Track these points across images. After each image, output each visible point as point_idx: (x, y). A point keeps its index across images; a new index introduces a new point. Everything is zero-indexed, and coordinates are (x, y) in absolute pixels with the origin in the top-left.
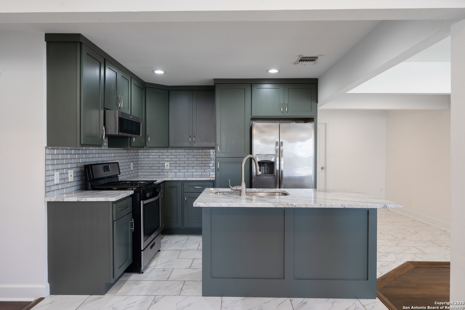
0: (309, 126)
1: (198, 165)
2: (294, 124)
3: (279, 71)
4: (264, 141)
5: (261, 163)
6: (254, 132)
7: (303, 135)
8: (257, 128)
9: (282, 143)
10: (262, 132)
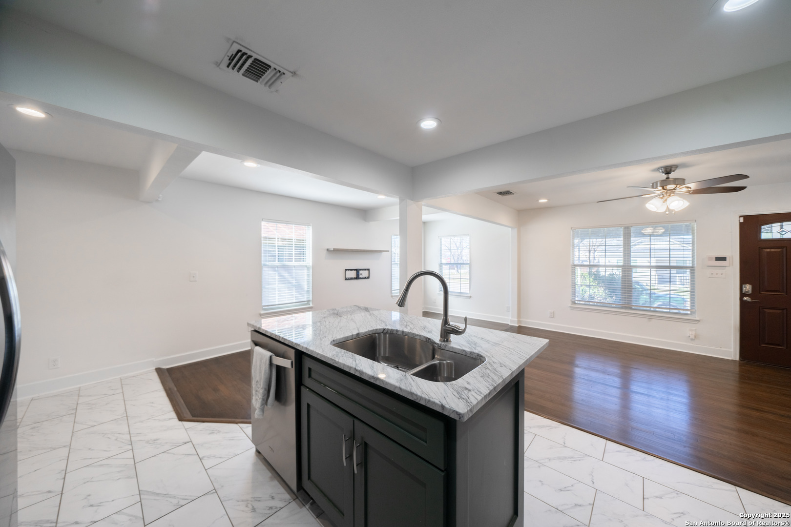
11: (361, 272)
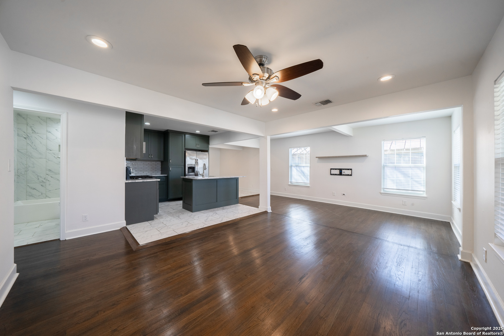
0: (206, 153)
1: (154, 169)
2: (200, 152)
3: (200, 132)
4: (191, 159)
5: (189, 168)
6: (186, 154)
7: (205, 157)
8: (188, 153)
9: (197, 159)
10: (190, 155)
11: (343, 171)
